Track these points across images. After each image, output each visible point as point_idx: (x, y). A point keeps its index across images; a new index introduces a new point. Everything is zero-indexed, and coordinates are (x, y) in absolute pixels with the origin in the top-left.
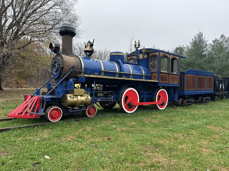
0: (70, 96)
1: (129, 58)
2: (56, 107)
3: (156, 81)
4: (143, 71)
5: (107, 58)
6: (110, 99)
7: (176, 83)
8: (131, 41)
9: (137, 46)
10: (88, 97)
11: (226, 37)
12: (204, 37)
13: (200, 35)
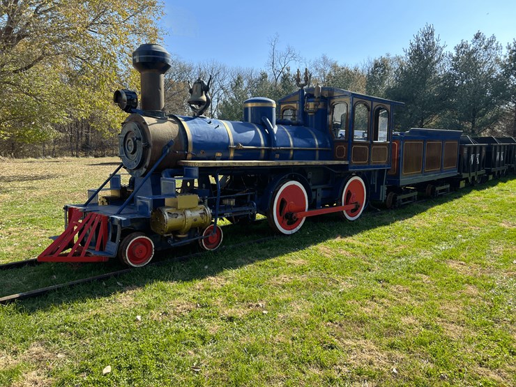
0: (168, 213)
1: (282, 106)
2: (142, 237)
3: (343, 162)
4: (316, 140)
5: (216, 82)
6: (251, 211)
7: (383, 162)
8: (273, 44)
9: (302, 82)
10: (205, 210)
11: (486, 40)
12: (436, 36)
13: (429, 34)
